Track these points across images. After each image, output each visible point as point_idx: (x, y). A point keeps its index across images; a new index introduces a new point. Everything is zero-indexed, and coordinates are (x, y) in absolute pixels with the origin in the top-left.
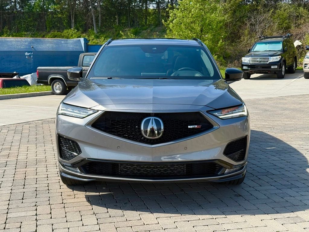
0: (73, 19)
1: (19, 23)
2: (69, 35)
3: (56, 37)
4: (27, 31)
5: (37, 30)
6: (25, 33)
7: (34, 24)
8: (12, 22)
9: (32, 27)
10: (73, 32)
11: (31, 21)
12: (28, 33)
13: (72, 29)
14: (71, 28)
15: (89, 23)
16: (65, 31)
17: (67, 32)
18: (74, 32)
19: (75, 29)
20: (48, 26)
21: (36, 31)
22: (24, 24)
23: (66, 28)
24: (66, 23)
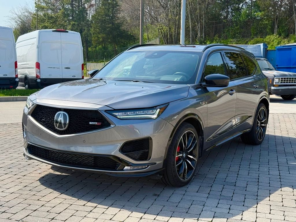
0: (276, 25)
1: (228, 31)
2: (270, 40)
3: (258, 43)
4: (233, 38)
5: (243, 36)
6: (232, 40)
7: (240, 31)
8: (222, 31)
9: (239, 35)
10: (274, 38)
11: (238, 29)
12: (234, 40)
13: (275, 34)
14: (273, 33)
15: (292, 29)
16: (268, 37)
17: (269, 38)
18: (276, 37)
19: (277, 34)
20: (253, 32)
21: (241, 38)
22: (232, 32)
23: (269, 34)
24: (269, 29)
